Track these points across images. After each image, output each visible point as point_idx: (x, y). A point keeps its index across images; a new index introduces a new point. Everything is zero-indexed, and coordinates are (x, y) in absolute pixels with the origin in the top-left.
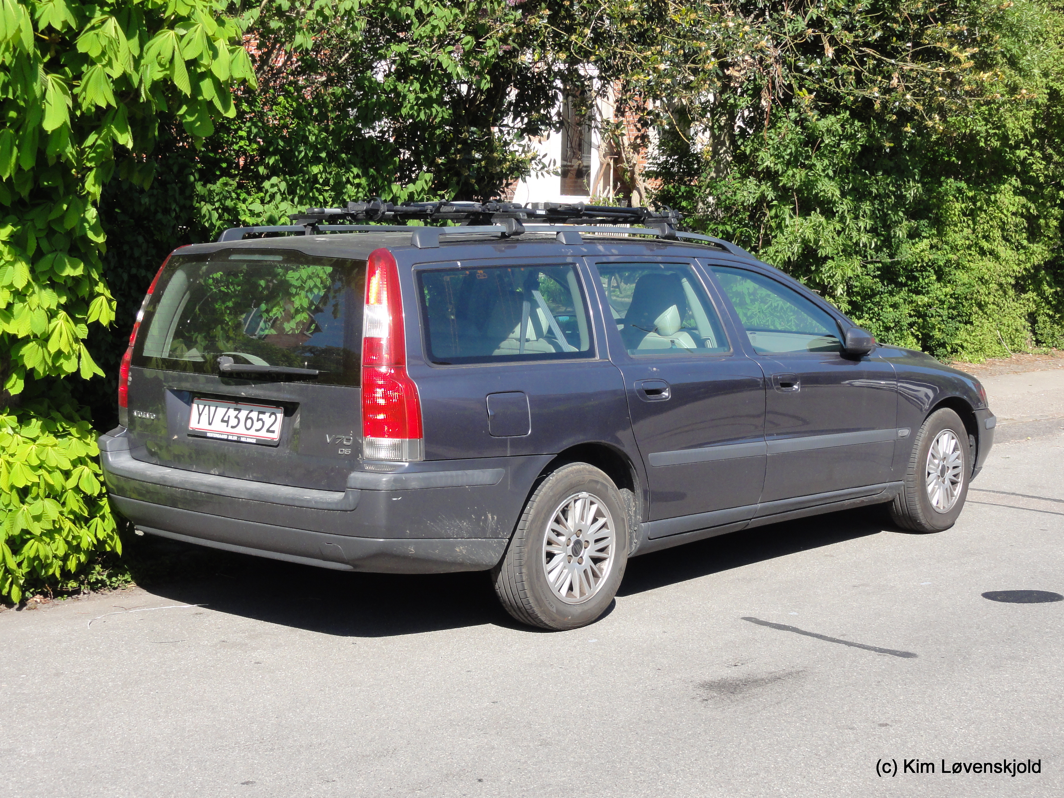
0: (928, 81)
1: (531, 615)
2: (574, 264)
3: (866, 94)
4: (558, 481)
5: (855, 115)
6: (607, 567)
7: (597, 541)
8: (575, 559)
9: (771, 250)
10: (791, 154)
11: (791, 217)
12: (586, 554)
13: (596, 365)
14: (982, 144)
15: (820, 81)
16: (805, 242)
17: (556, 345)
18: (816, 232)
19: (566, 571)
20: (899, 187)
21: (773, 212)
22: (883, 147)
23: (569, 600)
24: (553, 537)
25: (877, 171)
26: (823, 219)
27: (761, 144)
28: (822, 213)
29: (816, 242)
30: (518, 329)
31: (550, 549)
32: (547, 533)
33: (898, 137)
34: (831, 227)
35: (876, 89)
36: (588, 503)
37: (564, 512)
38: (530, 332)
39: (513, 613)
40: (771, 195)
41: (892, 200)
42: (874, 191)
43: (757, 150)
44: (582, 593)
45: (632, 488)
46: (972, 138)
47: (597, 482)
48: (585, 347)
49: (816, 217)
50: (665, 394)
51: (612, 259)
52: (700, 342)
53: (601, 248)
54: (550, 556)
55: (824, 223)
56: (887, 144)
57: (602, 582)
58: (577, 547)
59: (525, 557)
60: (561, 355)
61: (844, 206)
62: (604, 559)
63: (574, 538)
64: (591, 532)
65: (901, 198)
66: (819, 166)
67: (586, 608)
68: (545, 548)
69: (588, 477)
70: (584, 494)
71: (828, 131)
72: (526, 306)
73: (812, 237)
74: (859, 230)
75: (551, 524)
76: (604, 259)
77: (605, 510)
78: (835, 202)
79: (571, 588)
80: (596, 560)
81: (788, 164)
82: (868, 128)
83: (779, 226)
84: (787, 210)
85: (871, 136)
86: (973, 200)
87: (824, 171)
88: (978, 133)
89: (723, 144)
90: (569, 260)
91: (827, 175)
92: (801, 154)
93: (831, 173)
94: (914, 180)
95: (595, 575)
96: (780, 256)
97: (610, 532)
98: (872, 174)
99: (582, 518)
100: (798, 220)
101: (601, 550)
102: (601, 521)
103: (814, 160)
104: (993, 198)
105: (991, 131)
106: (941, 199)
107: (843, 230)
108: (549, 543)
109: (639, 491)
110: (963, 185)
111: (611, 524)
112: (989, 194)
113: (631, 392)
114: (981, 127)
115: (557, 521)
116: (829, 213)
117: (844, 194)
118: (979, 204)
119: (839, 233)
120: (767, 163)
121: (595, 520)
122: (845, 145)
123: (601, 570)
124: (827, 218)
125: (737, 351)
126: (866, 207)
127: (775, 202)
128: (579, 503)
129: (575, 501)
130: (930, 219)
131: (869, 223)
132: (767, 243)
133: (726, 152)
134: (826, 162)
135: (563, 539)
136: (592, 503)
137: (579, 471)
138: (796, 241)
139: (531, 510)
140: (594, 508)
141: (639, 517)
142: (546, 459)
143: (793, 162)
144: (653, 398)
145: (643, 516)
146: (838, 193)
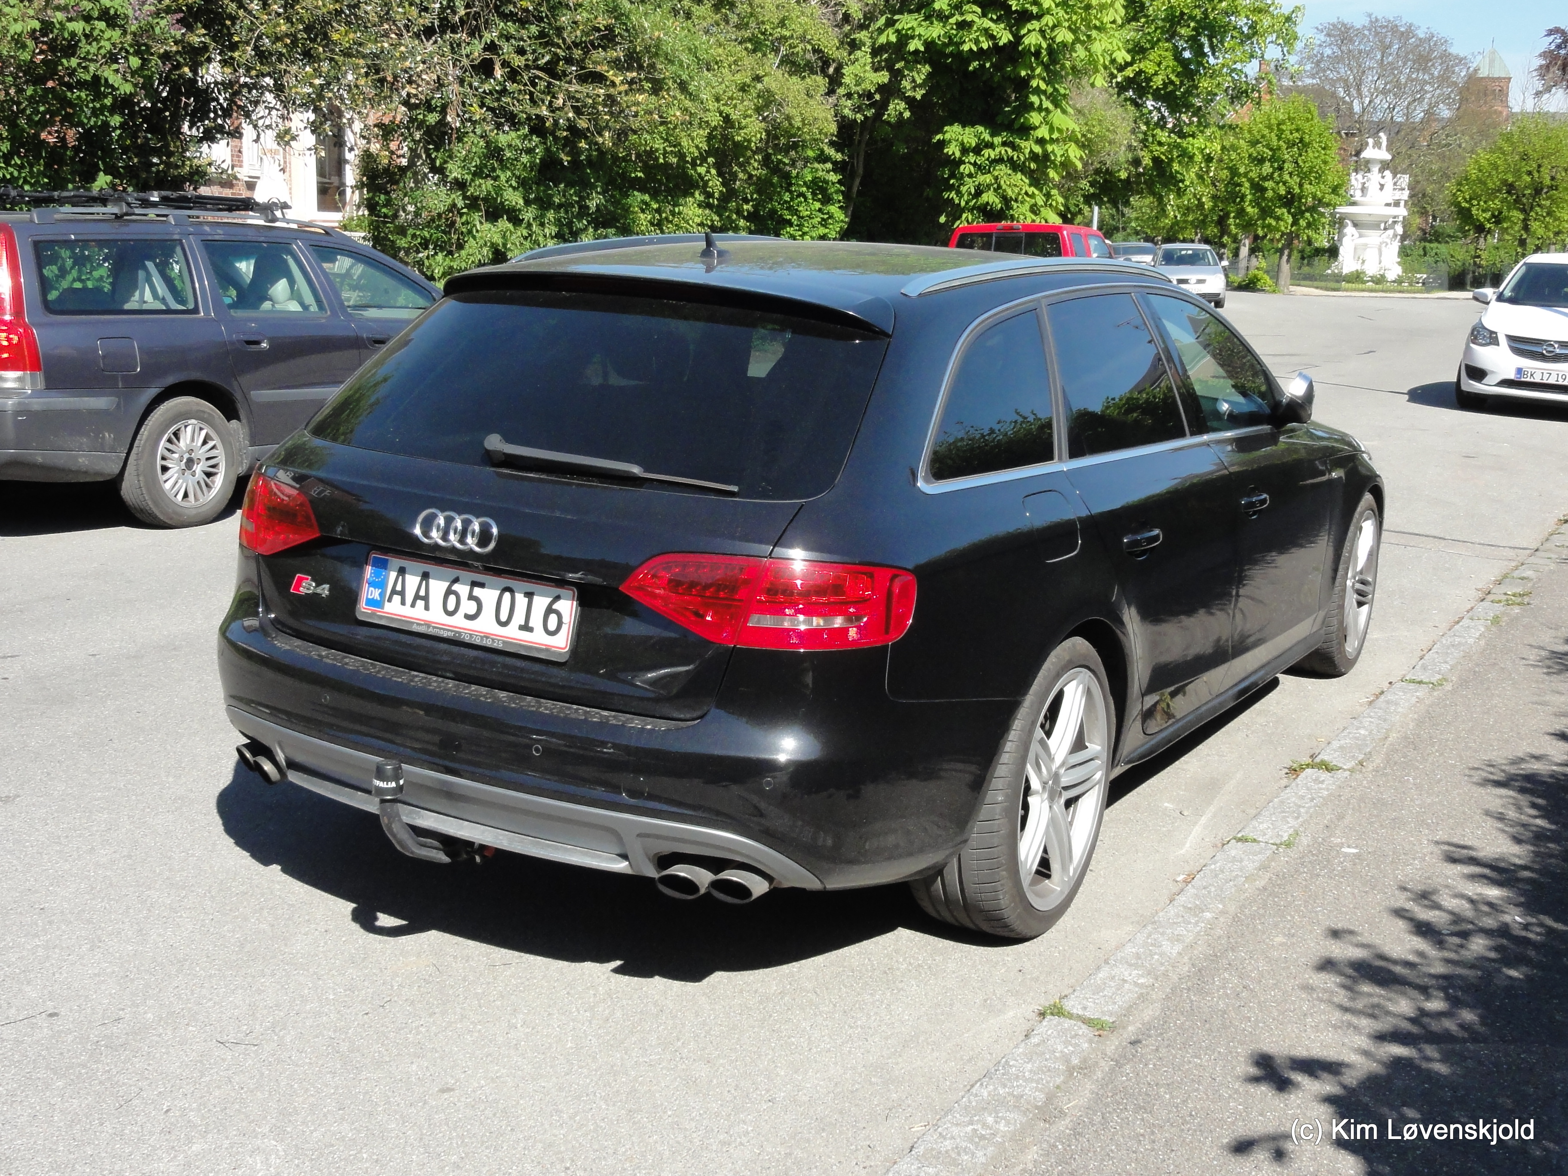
0: (590, 101)
1: (151, 515)
2: (180, 240)
3: (537, 112)
4: (167, 410)
5: (533, 131)
6: (219, 481)
7: (208, 459)
8: (187, 473)
9: (463, 253)
10: (476, 166)
11: (481, 223)
12: (199, 469)
13: (201, 320)
14: (661, 161)
15: (498, 100)
16: (494, 246)
17: (166, 304)
18: (504, 237)
19: (180, 481)
20: (582, 198)
21: (464, 218)
22: (561, 162)
23: (184, 504)
24: (167, 454)
25: (560, 183)
26: (510, 226)
27: (451, 157)
28: (509, 220)
29: (505, 245)
30: (137, 293)
31: (164, 463)
32: (161, 450)
33: (575, 152)
34: (519, 234)
35: (544, 108)
36: (197, 430)
37: (176, 434)
38: (148, 295)
39: (138, 515)
40: (460, 203)
41: (576, 209)
42: (557, 201)
43: (446, 162)
44: (196, 499)
45: (239, 419)
46: (651, 153)
47: (204, 412)
48: (191, 306)
49: (504, 224)
50: (264, 345)
51: (217, 237)
52: (305, 307)
53: (207, 228)
54: (165, 469)
55: (512, 228)
56: (565, 158)
57: (214, 492)
58: (190, 463)
59: (141, 469)
60: (169, 311)
61: (528, 215)
62: (215, 474)
63: (186, 456)
64: (201, 453)
65: (583, 210)
66: (503, 178)
67: (200, 510)
68: (159, 462)
69: (195, 408)
70: (193, 421)
71: (510, 146)
72: (141, 274)
73: (500, 241)
74: (545, 236)
75: (163, 443)
76: (210, 238)
77: (213, 434)
78: (520, 210)
79: (186, 495)
80: (209, 475)
81: (475, 174)
82: (545, 143)
83: (470, 232)
84: (476, 217)
85: (547, 150)
86: (658, 211)
87: (507, 182)
88: (657, 150)
89: (420, 157)
90: (176, 237)
91: (511, 186)
92: (486, 166)
93: (514, 184)
94: (597, 193)
95: (207, 485)
96: (472, 258)
97: (220, 452)
98: (555, 186)
99: (193, 440)
100: (487, 226)
101: (213, 466)
102: (211, 444)
103: (499, 172)
104: (677, 210)
105: (668, 149)
106: (627, 210)
107: (530, 235)
108: (163, 458)
109: (244, 421)
110: (647, 198)
111: (220, 446)
112: (674, 206)
113: (232, 343)
114: (659, 145)
115: (169, 441)
116: (516, 221)
117: (528, 202)
118: (664, 215)
119: (526, 238)
120: (455, 174)
121: (205, 442)
122: (525, 158)
123: (213, 482)
124: (514, 224)
125: (334, 313)
126: (551, 215)
127: (465, 210)
128: (189, 429)
129: (186, 427)
130: (617, 228)
131: (554, 230)
132: (460, 247)
133: (422, 164)
134: (509, 173)
135: (176, 456)
136: (201, 429)
137: (188, 403)
138: (485, 245)
139: (145, 431)
140: (203, 433)
141: (247, 442)
142: (152, 392)
143: (478, 173)
144: (254, 348)
145: (250, 441)
146: (521, 202)
